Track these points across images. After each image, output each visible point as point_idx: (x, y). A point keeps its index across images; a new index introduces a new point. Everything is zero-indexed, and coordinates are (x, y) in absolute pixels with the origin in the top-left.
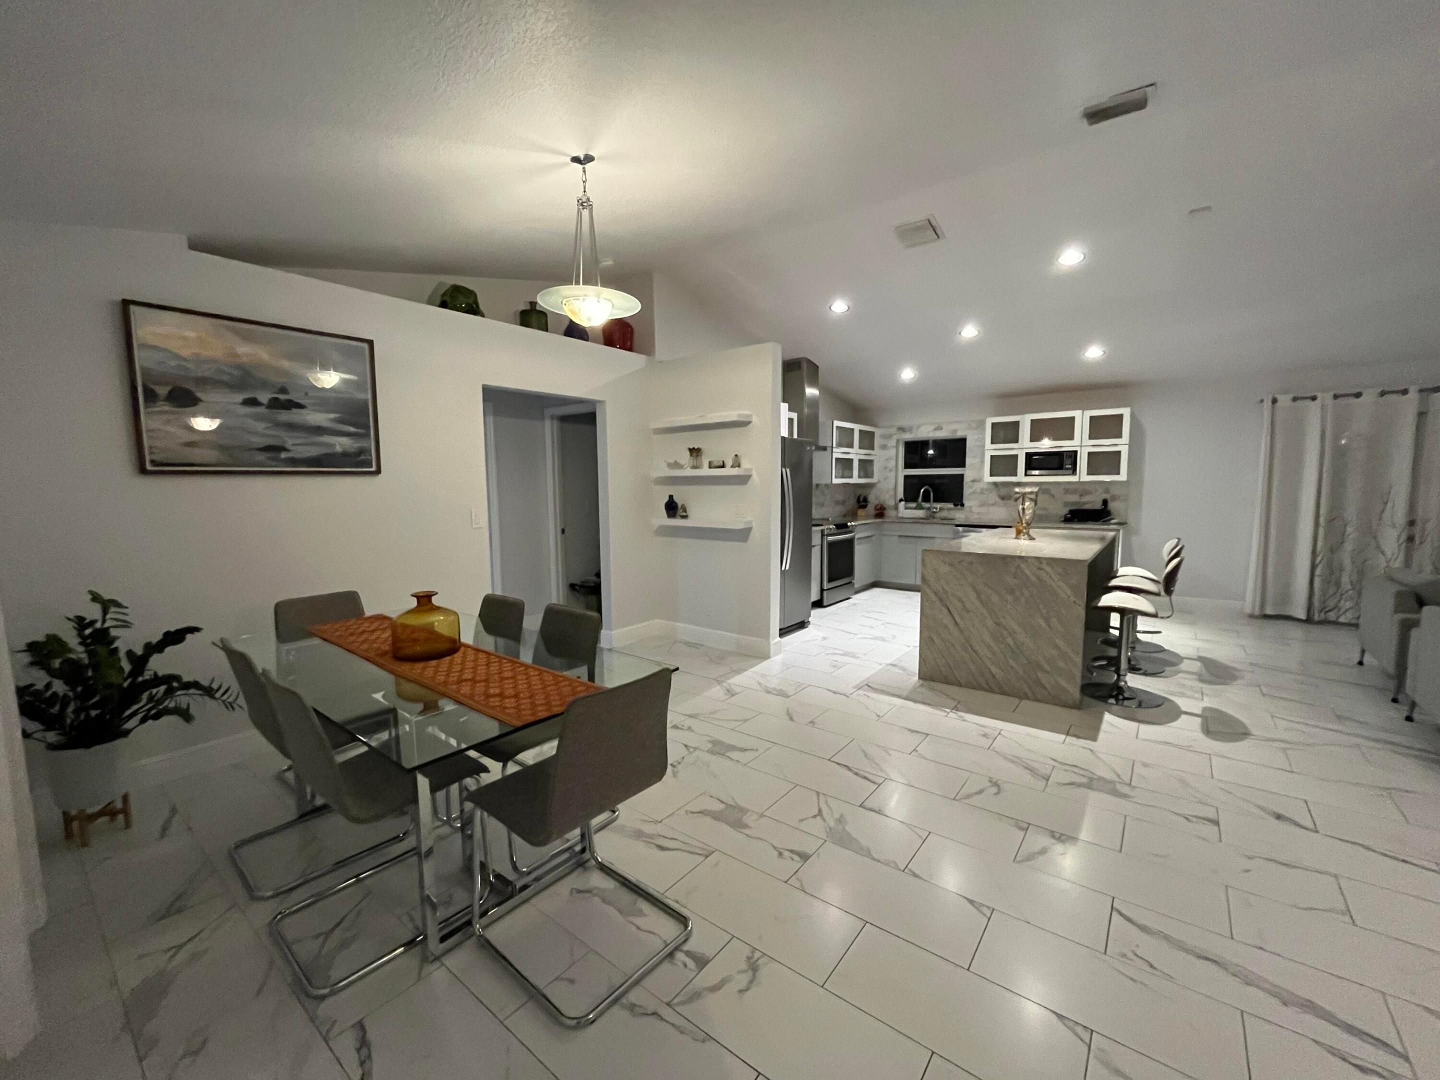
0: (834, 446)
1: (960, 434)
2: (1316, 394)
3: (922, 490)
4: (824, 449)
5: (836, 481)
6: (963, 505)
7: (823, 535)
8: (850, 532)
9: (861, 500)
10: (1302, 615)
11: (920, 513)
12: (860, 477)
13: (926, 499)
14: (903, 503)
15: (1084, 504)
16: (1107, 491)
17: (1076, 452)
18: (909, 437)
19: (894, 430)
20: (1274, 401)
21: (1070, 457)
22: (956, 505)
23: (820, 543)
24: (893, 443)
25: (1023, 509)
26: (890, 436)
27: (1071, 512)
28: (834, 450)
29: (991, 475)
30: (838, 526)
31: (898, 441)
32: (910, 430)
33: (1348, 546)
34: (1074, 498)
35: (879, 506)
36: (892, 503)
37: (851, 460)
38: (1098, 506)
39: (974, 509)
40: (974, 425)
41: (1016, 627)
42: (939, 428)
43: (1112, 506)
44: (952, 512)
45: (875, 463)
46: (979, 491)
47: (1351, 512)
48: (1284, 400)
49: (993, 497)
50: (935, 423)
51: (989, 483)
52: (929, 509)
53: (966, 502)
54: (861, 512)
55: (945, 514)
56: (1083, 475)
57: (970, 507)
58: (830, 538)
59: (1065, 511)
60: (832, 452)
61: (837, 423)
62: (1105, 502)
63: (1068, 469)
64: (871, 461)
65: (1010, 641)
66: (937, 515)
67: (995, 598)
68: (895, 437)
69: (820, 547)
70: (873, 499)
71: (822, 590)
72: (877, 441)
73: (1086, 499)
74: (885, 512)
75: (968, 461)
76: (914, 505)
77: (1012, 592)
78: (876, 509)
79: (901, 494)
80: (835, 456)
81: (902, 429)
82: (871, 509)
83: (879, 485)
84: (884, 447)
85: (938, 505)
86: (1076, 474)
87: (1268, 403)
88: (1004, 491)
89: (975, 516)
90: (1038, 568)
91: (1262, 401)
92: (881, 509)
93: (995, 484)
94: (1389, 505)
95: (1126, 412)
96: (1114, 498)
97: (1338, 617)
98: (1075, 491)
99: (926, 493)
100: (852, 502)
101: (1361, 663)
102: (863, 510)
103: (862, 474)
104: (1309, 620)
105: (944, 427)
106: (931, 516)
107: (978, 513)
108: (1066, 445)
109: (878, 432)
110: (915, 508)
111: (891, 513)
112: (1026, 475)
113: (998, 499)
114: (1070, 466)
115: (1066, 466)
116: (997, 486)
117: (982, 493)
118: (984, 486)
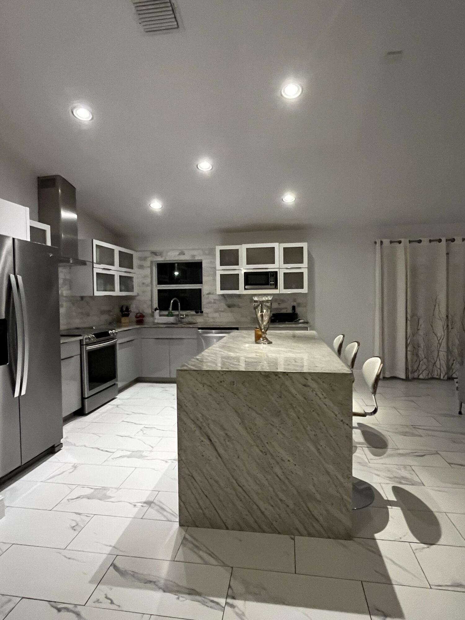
0: (95, 261)
1: (197, 258)
2: (400, 240)
3: (172, 301)
4: (84, 263)
5: (97, 293)
6: (202, 312)
7: (81, 345)
8: (113, 339)
9: (124, 309)
10: (404, 377)
11: (171, 319)
12: (121, 291)
13: (175, 308)
14: (157, 311)
15: (281, 309)
16: (295, 300)
17: (276, 272)
18: (160, 259)
19: (148, 254)
20: (382, 242)
21: (273, 276)
22: (197, 312)
23: (79, 352)
24: (148, 264)
25: (262, 316)
26: (145, 259)
28: (95, 265)
29: (221, 289)
30: (98, 335)
31: (152, 262)
32: (161, 254)
33: (421, 332)
34: (277, 305)
35: (139, 315)
36: (148, 311)
37: (113, 276)
38: (290, 311)
39: (210, 315)
40: (207, 252)
41: (286, 456)
42: (182, 253)
43: (298, 310)
44: (194, 317)
45: (134, 280)
46: (213, 301)
47: (421, 311)
48: (386, 242)
49: (222, 305)
50: (180, 250)
51: (219, 295)
52: (177, 315)
53: (205, 310)
54: (124, 320)
55: (190, 319)
56: (281, 289)
57: (207, 314)
58: (89, 348)
60: (93, 267)
61: (96, 242)
62: (294, 308)
63: (271, 285)
64: (131, 278)
65: (277, 470)
66: (184, 320)
67: (259, 422)
68: (150, 259)
69: (79, 356)
70: (134, 308)
71: (83, 399)
72: (136, 262)
73: (283, 305)
74: (144, 319)
75: (205, 279)
76: (166, 313)
77: (278, 414)
78: (136, 317)
79: (156, 305)
80: (96, 271)
81: (154, 253)
82: (132, 316)
83: (138, 298)
84: (141, 267)
85: (184, 313)
86: (277, 289)
87: (378, 244)
88: (230, 301)
89: (212, 320)
90: (305, 385)
91: (376, 243)
92: (140, 316)
93: (223, 295)
94: (437, 306)
95: (304, 245)
96: (299, 305)
97: (419, 375)
98: (276, 301)
99: (175, 303)
100: (117, 311)
101: (460, 413)
102: (126, 318)
103: (123, 288)
104: (407, 379)
105: (186, 252)
106: (179, 321)
107: (213, 318)
108: (270, 268)
109: (135, 255)
110: (167, 316)
111: (148, 319)
112: (245, 289)
113: (226, 307)
114: (273, 283)
115: (271, 283)
116: (225, 298)
117: (214, 303)
118: (217, 298)
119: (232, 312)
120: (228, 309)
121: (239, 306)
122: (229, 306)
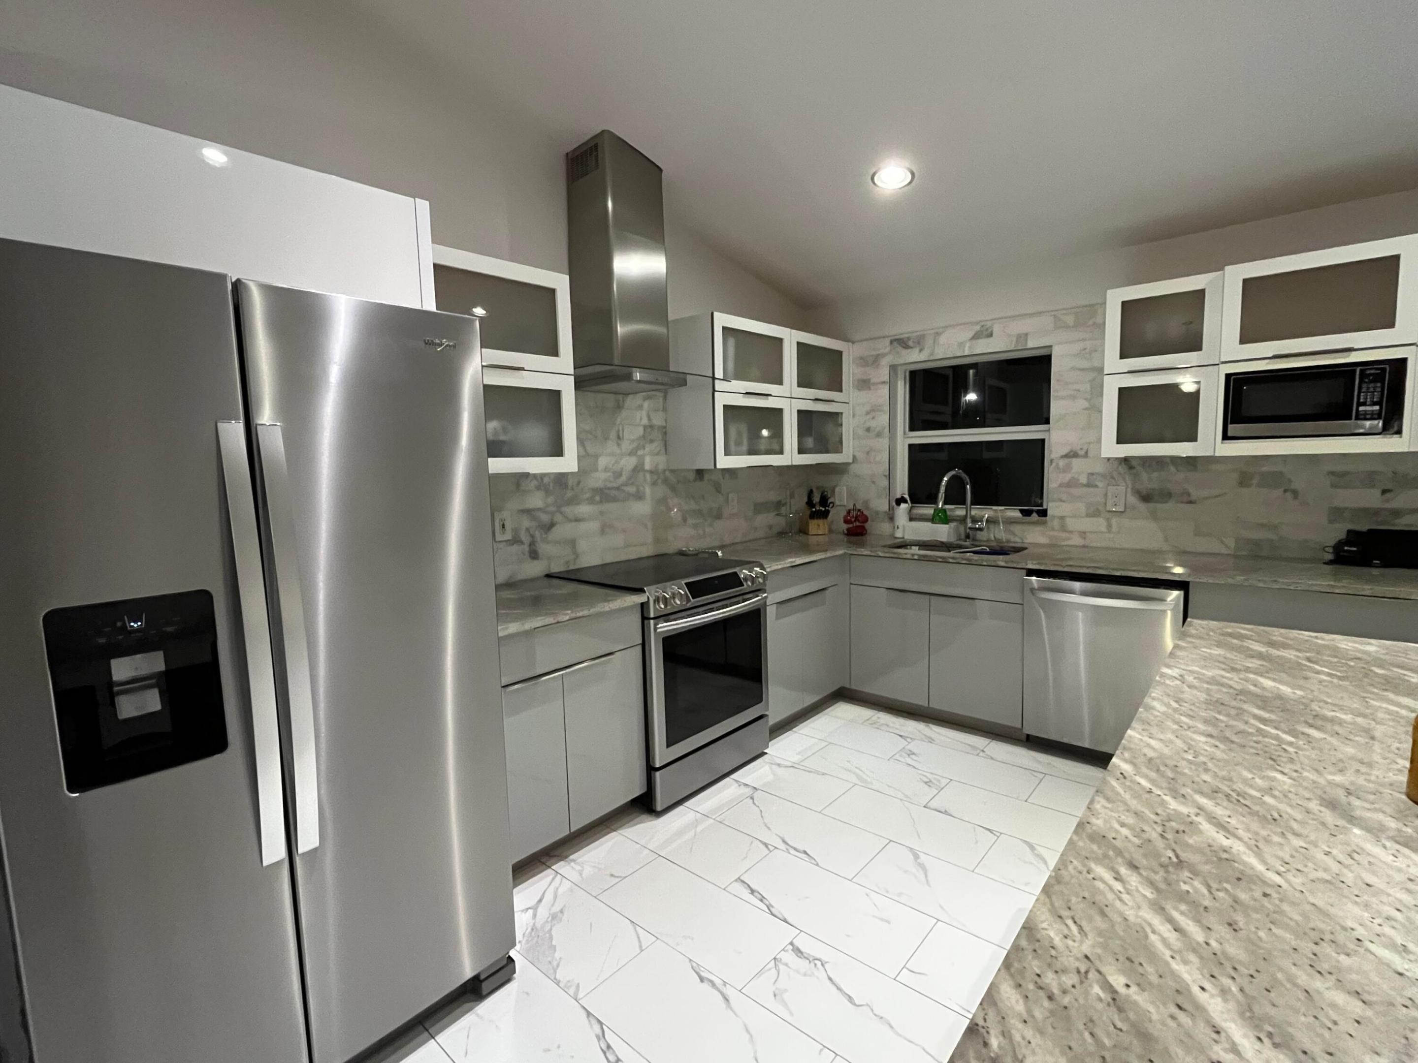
0: (719, 374)
1: (1034, 344)
3: (945, 479)
4: (681, 380)
5: (724, 462)
6: (1043, 513)
7: (645, 618)
8: (756, 592)
9: (816, 499)
11: (943, 532)
12: (801, 451)
13: (955, 496)
14: (903, 506)
15: (1397, 513)
18: (916, 358)
19: (884, 346)
21: (1379, 378)
22: (1026, 513)
23: (640, 641)
24: (884, 374)
26: (874, 361)
27: (1353, 537)
28: (719, 385)
29: (1121, 439)
30: (696, 589)
31: (893, 368)
32: (919, 342)
34: (1371, 498)
35: (854, 513)
36: (881, 505)
37: (779, 412)
39: (1071, 523)
40: (1070, 320)
42: (986, 333)
44: (1017, 529)
45: (845, 420)
46: (1083, 480)
49: (1120, 494)
50: (977, 323)
51: (1109, 459)
52: (963, 520)
53: (1053, 508)
54: (815, 526)
55: (1000, 533)
57: (1062, 518)
58: (665, 627)
59: (1337, 532)
60: (714, 391)
61: (722, 320)
64: (835, 416)
66: (981, 536)
68: (886, 362)
69: (639, 648)
70: (842, 499)
71: (651, 769)
72: (850, 371)
74: (867, 525)
75: (1056, 408)
76: (928, 510)
78: (846, 521)
79: (902, 486)
80: (721, 400)
81: (902, 343)
82: (837, 515)
83: (854, 468)
84: (864, 384)
85: (986, 513)
86: (1398, 432)
88: (1149, 480)
89: (1076, 540)
92: (856, 518)
93: (1126, 461)
98: (1370, 479)
99: (956, 487)
102: (821, 522)
103: (810, 442)
105: (997, 329)
106: (968, 536)
107: (1083, 534)
108: (1362, 346)
109: (850, 354)
110: (933, 519)
111: (879, 528)
112: (1226, 437)
113: (1133, 500)
114: (1377, 408)
115: (1361, 408)
116: (1131, 468)
117: (1088, 485)
118: (1099, 468)
119: (1154, 516)
120: (1142, 506)
121: (1189, 494)
122: (1146, 498)
